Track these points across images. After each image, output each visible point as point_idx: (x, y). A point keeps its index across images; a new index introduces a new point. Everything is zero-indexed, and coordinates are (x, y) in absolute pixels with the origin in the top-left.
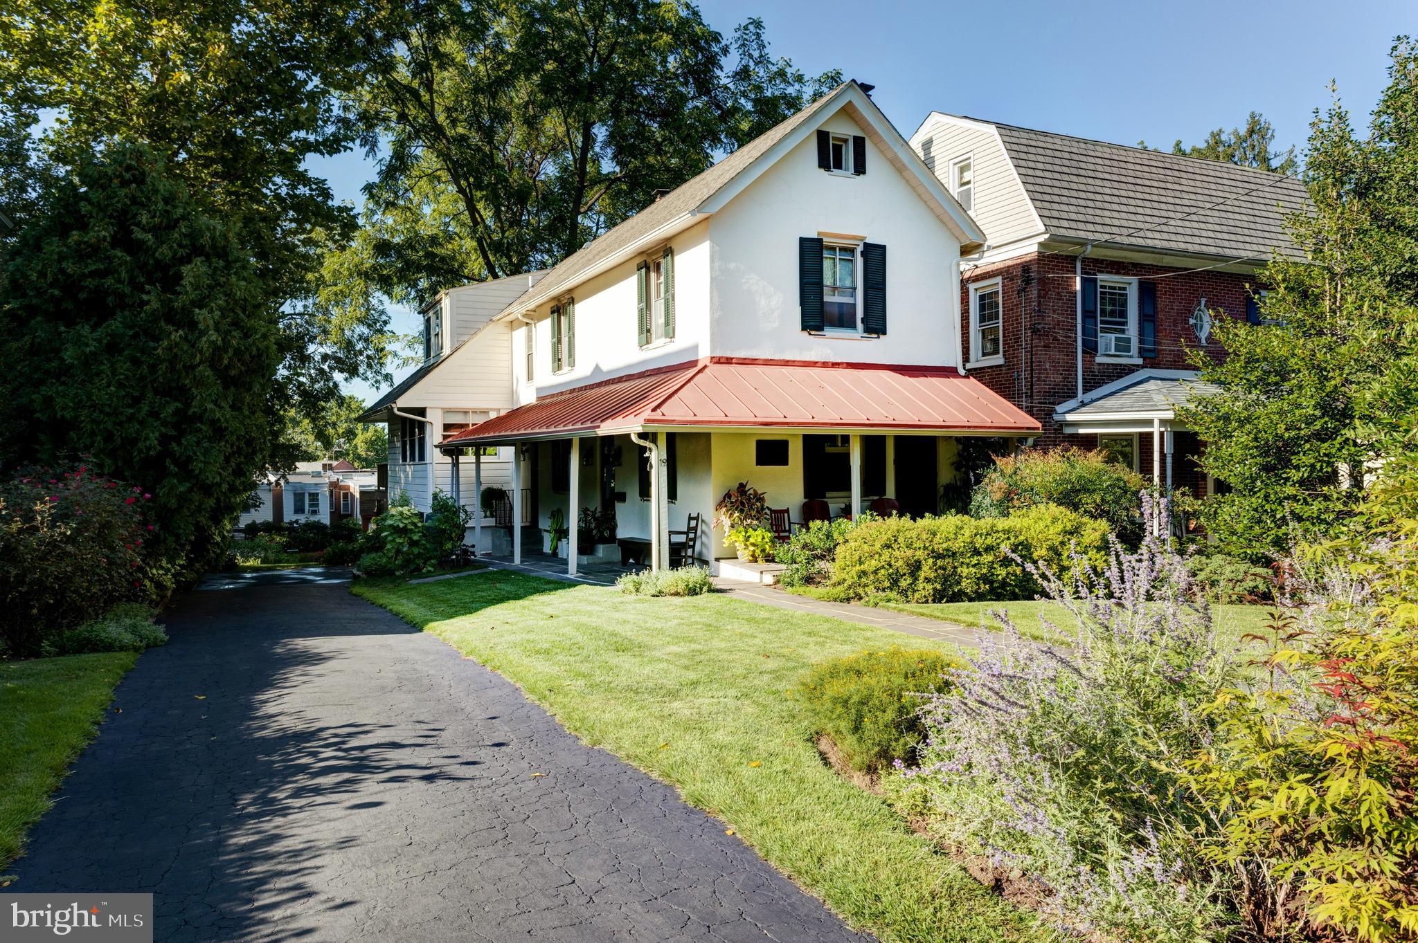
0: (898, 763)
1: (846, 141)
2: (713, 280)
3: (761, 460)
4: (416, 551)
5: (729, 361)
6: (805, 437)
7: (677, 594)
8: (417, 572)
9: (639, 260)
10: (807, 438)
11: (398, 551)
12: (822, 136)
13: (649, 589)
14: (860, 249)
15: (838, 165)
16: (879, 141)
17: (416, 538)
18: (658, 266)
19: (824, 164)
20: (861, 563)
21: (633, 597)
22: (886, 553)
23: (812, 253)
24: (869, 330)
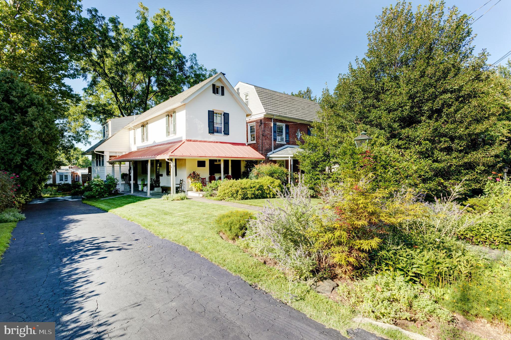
0: (240, 237)
1: (219, 87)
2: (187, 120)
3: (199, 166)
4: (102, 190)
5: (190, 141)
7: (178, 200)
8: (103, 196)
9: (167, 114)
10: (210, 160)
11: (97, 191)
12: (214, 86)
13: (170, 199)
14: (223, 114)
15: (218, 93)
16: (227, 88)
17: (102, 187)
18: (171, 116)
19: (214, 92)
20: (224, 191)
21: (166, 201)
22: (230, 188)
23: (211, 114)
24: (225, 134)
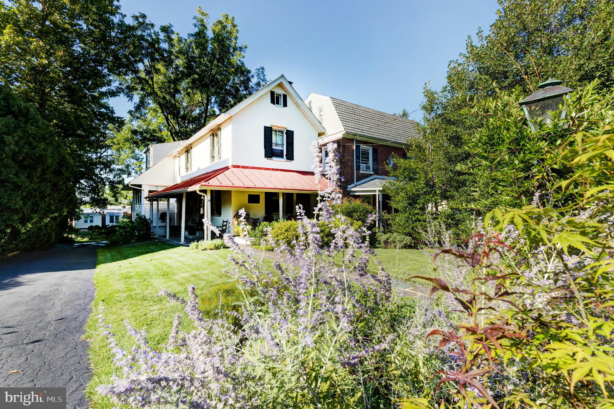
1: (280, 95)
2: (233, 138)
3: (250, 201)
4: (128, 234)
5: (238, 167)
6: (266, 193)
7: (211, 249)
8: (128, 242)
9: (211, 133)
11: (121, 235)
12: (272, 93)
14: (285, 132)
15: (278, 103)
16: (291, 97)
17: (128, 230)
18: (217, 135)
19: (273, 102)
20: (278, 237)
23: (268, 132)
24: (287, 158)
